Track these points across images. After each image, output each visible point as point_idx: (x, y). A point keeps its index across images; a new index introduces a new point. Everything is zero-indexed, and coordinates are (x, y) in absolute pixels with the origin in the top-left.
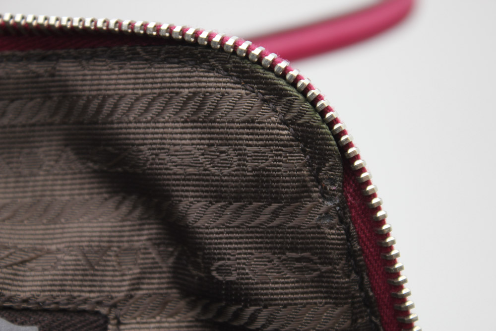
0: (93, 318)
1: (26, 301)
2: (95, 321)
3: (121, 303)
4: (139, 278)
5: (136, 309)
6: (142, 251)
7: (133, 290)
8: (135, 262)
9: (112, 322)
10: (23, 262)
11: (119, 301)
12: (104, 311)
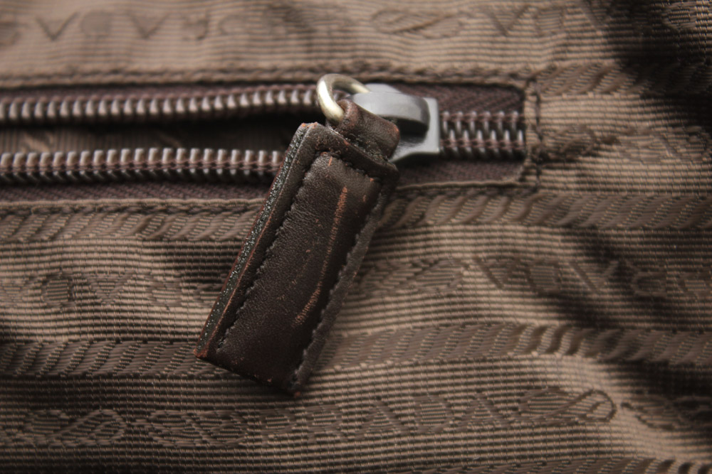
0: (505, 94)
1: (420, 73)
2: (509, 98)
3: (542, 76)
4: (565, 45)
5: (562, 83)
6: (570, 10)
7: (557, 59)
8: (560, 25)
9: (530, 98)
10: (416, 29)
11: (539, 73)
12: (519, 84)
